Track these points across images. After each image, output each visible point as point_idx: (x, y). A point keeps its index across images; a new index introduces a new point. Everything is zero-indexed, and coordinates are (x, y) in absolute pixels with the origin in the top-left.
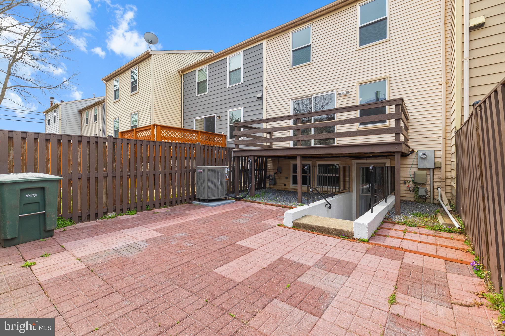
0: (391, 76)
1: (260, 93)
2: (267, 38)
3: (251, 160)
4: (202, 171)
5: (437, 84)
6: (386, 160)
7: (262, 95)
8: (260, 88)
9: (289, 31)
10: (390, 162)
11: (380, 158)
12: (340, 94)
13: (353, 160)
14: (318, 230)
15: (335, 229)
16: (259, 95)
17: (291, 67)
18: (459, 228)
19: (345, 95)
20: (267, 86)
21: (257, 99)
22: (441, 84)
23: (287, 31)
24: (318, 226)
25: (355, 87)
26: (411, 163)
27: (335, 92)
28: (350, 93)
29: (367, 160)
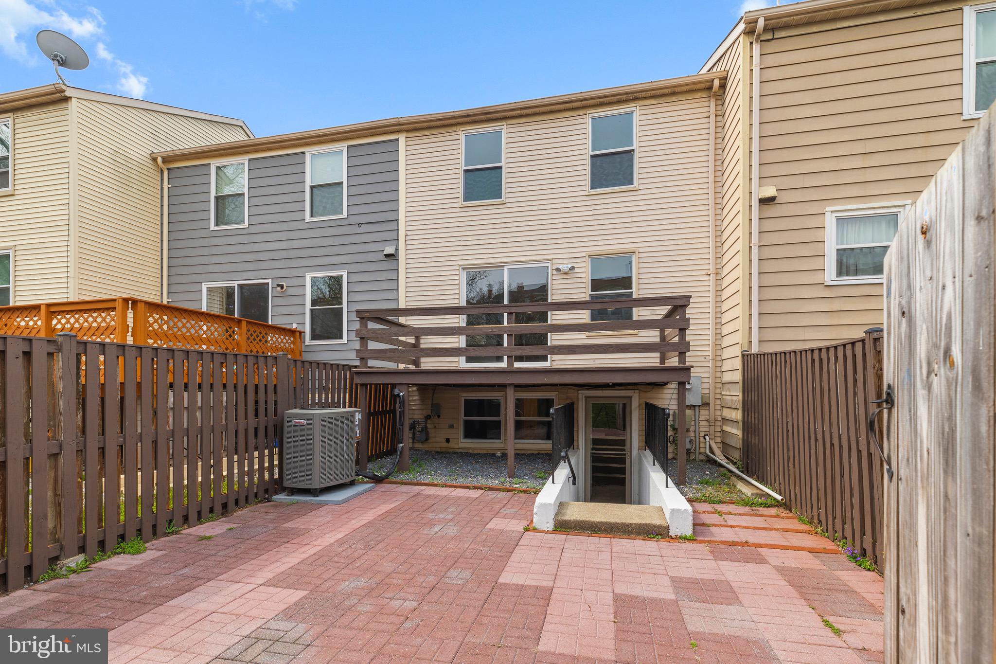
0: (641, 250)
1: (393, 245)
2: (408, 131)
3: (401, 394)
4: (304, 422)
5: (704, 272)
6: (633, 391)
7: (397, 250)
8: (392, 235)
9: (458, 129)
10: (639, 395)
11: (623, 388)
12: (558, 270)
13: (580, 392)
14: (605, 530)
15: (637, 524)
16: (390, 250)
17: (462, 203)
18: (782, 500)
19: (566, 273)
20: (409, 233)
21: (384, 258)
22: (710, 275)
23: (454, 129)
24: (606, 523)
25: (583, 260)
26: (669, 396)
27: (549, 265)
28: (576, 270)
29: (604, 391)
